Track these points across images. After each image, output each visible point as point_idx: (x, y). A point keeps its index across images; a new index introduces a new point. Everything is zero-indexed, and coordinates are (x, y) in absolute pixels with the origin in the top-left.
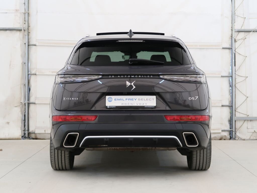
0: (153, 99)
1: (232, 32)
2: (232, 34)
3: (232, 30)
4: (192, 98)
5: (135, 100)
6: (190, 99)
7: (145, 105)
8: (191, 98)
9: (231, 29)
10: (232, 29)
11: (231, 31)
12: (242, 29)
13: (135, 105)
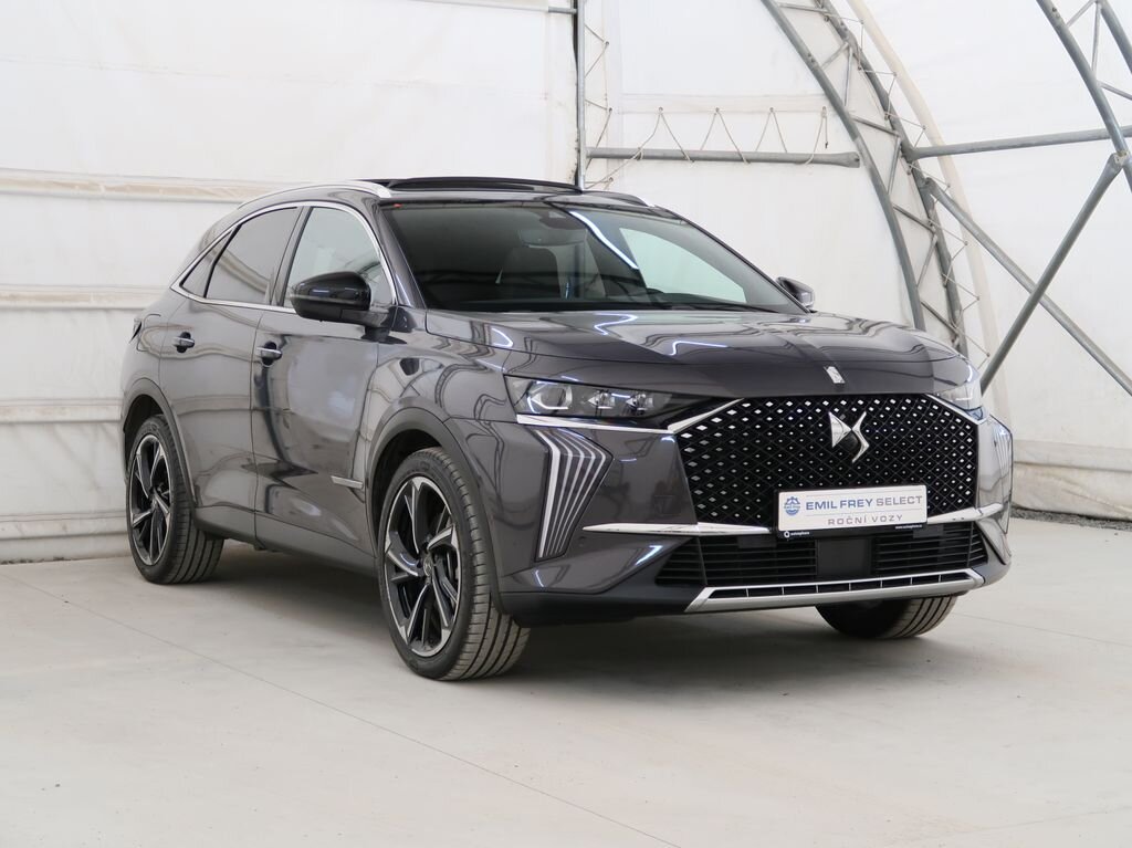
1: (579, 159)
2: (578, 166)
3: (579, 151)
9: (575, 145)
10: (579, 145)
11: (575, 152)
12: (600, 146)
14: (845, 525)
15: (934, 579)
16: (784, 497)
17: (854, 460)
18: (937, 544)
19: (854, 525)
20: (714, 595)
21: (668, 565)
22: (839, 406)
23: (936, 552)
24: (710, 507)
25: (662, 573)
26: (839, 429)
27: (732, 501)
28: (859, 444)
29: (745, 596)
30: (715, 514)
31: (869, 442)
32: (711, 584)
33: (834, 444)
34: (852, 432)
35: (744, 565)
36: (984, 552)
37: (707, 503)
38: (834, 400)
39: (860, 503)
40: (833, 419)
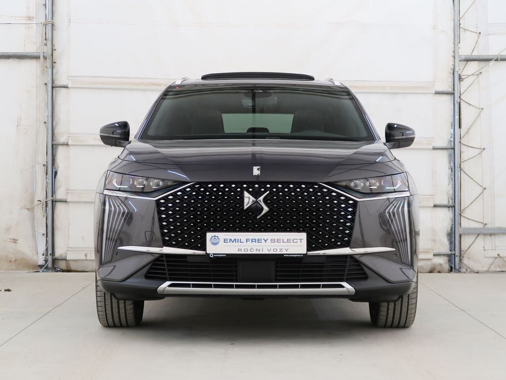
1: (454, 62)
11: (451, 58)
14: (249, 252)
15: (318, 286)
16: (209, 235)
17: (258, 217)
18: (322, 267)
19: (255, 252)
20: (171, 286)
21: (151, 268)
22: (253, 187)
23: (321, 271)
24: (171, 238)
25: (148, 272)
26: (248, 200)
27: (184, 236)
28: (262, 209)
29: (190, 287)
30: (174, 243)
31: (268, 207)
32: (170, 280)
33: (245, 207)
34: (257, 202)
35: (191, 271)
36: (365, 273)
37: (170, 236)
38: (251, 184)
39: (259, 241)
40: (246, 194)
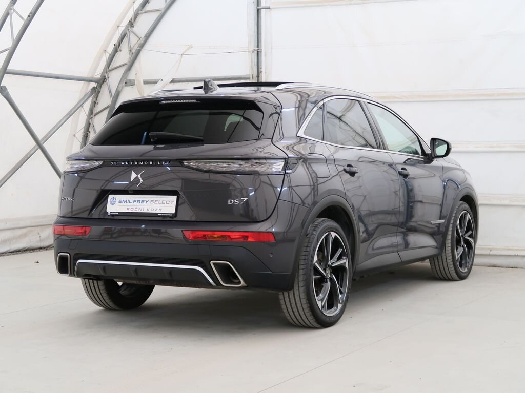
0: (172, 201)
4: (235, 201)
5: (147, 202)
6: (231, 202)
7: (158, 211)
8: (233, 201)
13: (145, 211)
